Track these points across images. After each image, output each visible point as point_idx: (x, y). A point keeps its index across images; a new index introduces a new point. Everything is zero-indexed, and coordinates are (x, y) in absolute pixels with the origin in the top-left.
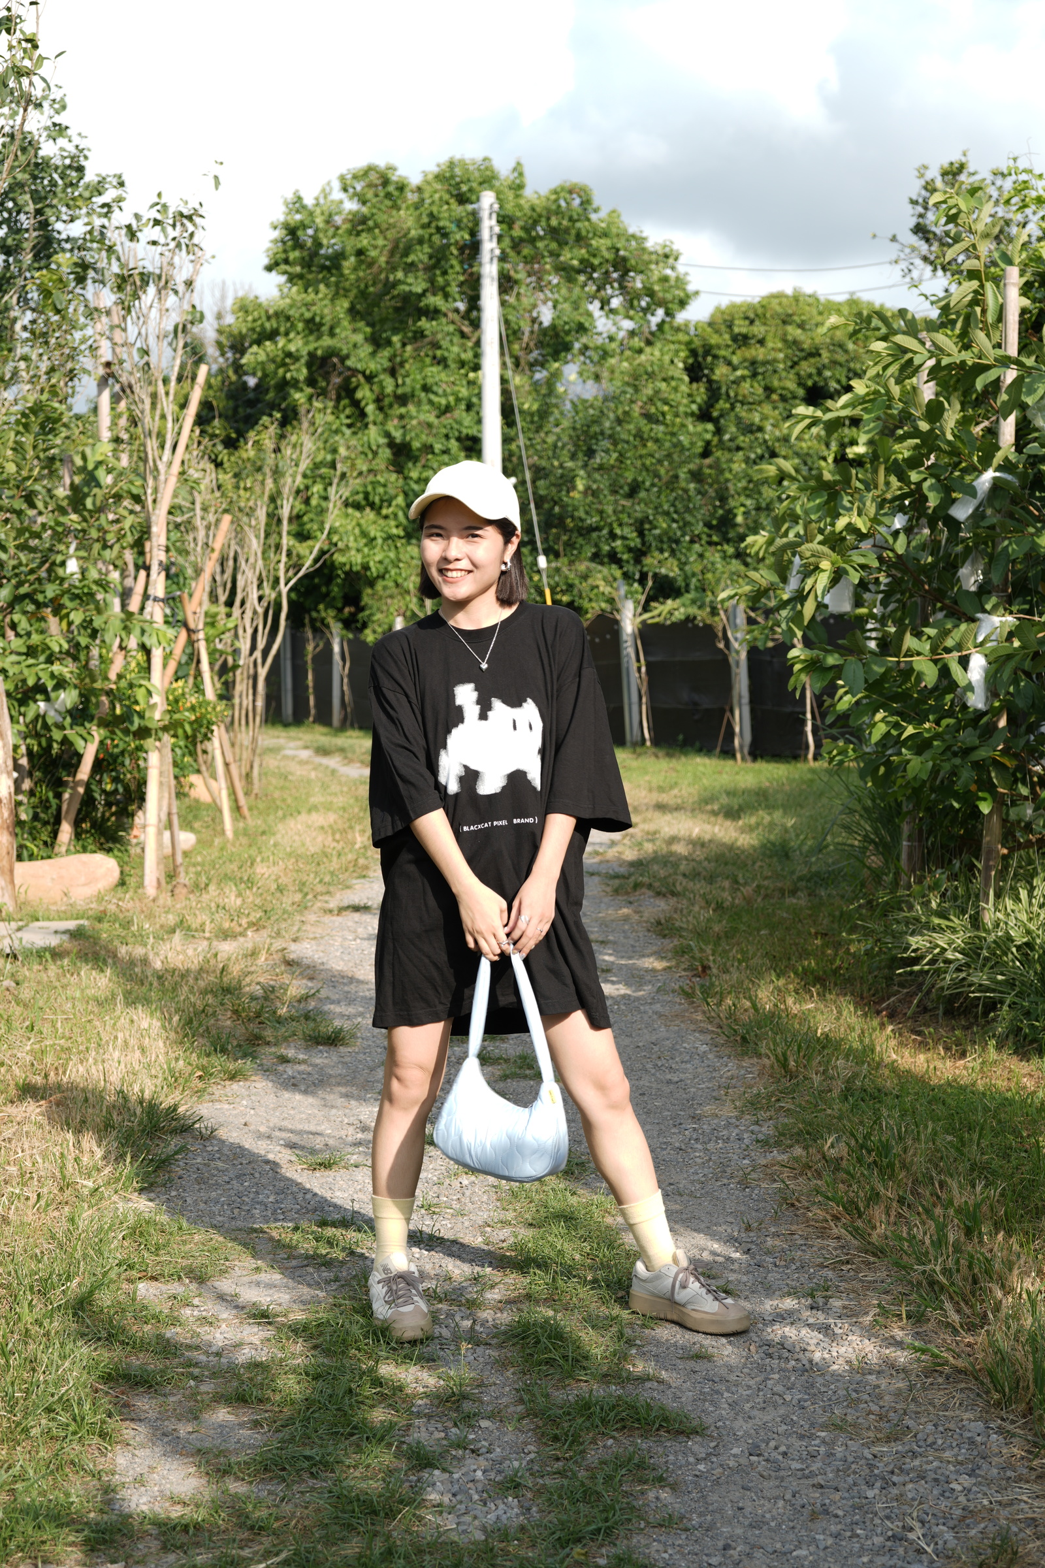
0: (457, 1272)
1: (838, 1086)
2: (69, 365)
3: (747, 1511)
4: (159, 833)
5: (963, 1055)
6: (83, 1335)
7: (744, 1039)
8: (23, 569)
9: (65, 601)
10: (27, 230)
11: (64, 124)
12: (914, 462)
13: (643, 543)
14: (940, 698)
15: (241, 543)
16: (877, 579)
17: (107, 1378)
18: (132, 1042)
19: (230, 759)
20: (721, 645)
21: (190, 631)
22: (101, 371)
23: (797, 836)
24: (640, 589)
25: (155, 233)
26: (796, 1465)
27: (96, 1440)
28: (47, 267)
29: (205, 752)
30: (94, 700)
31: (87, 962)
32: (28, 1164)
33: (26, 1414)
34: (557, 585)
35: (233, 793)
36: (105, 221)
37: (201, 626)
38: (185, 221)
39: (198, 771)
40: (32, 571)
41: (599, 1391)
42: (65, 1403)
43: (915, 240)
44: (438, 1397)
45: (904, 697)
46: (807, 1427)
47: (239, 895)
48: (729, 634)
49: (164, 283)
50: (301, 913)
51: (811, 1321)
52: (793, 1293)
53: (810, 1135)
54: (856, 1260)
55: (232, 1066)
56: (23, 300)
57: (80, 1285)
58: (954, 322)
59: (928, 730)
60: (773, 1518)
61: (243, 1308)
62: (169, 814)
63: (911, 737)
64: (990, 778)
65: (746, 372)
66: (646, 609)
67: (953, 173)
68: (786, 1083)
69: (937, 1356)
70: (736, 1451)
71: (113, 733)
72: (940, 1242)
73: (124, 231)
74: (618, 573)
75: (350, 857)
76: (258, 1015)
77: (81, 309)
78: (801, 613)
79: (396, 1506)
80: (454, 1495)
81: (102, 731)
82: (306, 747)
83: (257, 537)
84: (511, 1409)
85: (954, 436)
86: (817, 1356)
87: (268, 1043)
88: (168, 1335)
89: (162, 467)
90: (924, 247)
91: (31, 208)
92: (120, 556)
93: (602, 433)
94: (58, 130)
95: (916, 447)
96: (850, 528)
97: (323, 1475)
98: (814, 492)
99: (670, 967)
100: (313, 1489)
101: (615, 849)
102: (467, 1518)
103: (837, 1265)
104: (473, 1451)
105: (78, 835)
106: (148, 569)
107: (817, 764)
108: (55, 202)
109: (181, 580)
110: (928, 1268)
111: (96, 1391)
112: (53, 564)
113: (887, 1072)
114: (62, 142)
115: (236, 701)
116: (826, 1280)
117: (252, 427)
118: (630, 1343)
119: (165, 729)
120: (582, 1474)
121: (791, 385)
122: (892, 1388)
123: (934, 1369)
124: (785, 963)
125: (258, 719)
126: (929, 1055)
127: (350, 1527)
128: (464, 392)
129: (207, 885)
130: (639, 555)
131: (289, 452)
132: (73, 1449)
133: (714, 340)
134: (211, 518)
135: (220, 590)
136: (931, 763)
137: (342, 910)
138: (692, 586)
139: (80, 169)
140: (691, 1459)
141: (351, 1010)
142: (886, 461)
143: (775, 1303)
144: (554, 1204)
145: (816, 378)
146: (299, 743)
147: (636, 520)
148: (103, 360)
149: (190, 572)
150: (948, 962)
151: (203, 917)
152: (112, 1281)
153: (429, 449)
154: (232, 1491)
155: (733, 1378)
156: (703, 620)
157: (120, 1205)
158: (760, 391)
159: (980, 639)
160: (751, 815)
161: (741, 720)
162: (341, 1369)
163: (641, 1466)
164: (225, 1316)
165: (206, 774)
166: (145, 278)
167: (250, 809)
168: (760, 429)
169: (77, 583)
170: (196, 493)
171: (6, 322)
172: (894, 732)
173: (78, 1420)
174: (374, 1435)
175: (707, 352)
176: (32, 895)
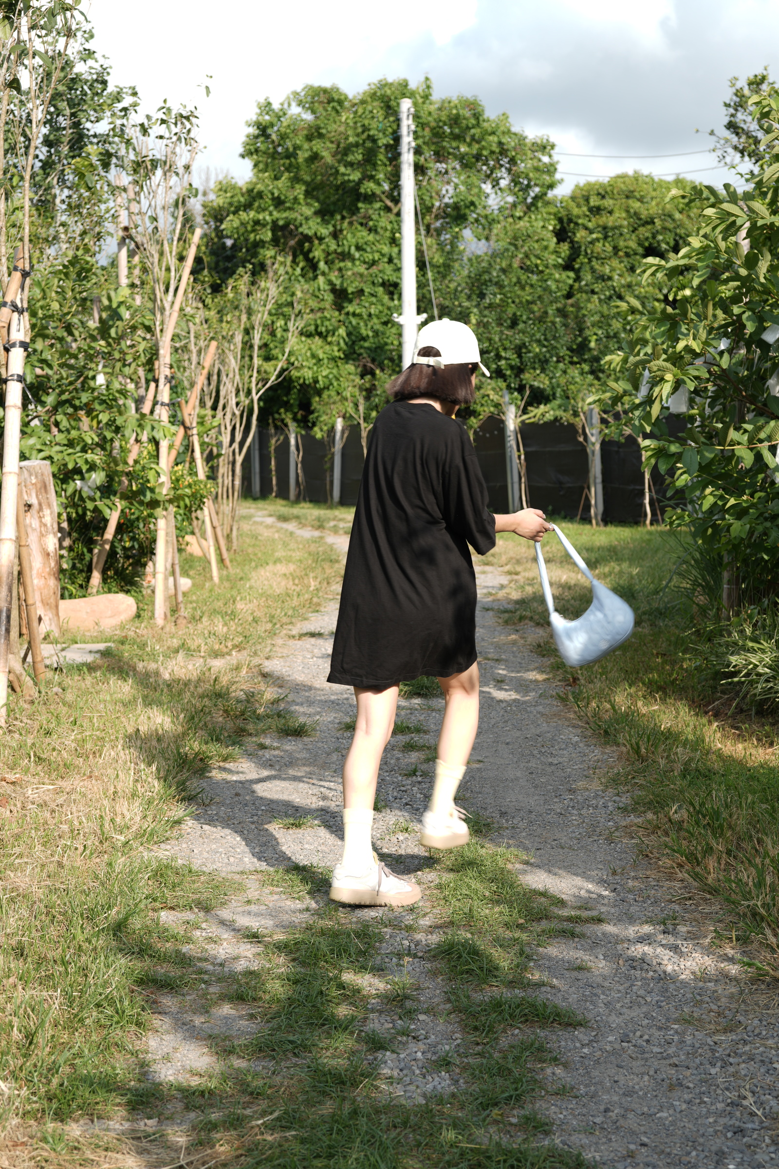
1: (679, 767)
2: (97, 229)
3: (621, 1083)
4: (166, 579)
5: (771, 744)
6: (121, 950)
7: (606, 732)
8: (64, 381)
9: (97, 406)
10: (64, 129)
11: (93, 49)
12: (735, 299)
13: (521, 363)
14: (755, 475)
15: (223, 362)
16: (706, 388)
17: (140, 982)
19: (216, 523)
20: (581, 439)
21: (186, 428)
22: (121, 233)
23: (640, 581)
24: (520, 397)
25: (162, 130)
26: (656, 1049)
27: (134, 1028)
28: (79, 155)
29: (197, 518)
30: (117, 479)
31: (114, 674)
32: (76, 823)
33: (82, 1009)
35: (218, 548)
36: (124, 121)
37: (194, 424)
38: (184, 121)
39: (193, 533)
40: (71, 383)
41: (508, 994)
42: (111, 1001)
43: (728, 134)
44: (387, 997)
45: (726, 476)
46: (663, 1021)
47: (225, 624)
48: (587, 431)
49: (169, 168)
50: (271, 638)
51: (664, 942)
52: (649, 921)
53: (658, 804)
54: (696, 897)
55: (225, 751)
56: (62, 181)
57: (118, 913)
58: (764, 194)
59: (746, 501)
60: (641, 1089)
61: (239, 930)
62: (173, 565)
63: (732, 506)
65: (600, 235)
66: (525, 412)
67: (757, 83)
68: (639, 765)
69: (760, 969)
70: (611, 1038)
71: (132, 504)
72: (760, 884)
73: (138, 128)
74: (503, 385)
75: (307, 596)
76: (243, 713)
77: (106, 188)
78: (649, 413)
79: (358, 1078)
80: (401, 1070)
81: (123, 502)
82: (271, 516)
83: (235, 358)
84: (441, 1007)
85: (765, 278)
86: (669, 968)
87: (251, 735)
88: (184, 950)
89: (167, 306)
90: (734, 139)
91: (68, 112)
92: (135, 372)
93: (490, 281)
94: (88, 54)
95: (738, 288)
96: (688, 349)
97: (303, 1055)
98: (660, 322)
99: (548, 679)
100: (296, 1065)
101: (504, 591)
102: (412, 1088)
103: (682, 901)
104: (414, 1038)
105: (105, 580)
106: (156, 381)
107: (653, 528)
108: (85, 107)
109: (179, 390)
110: (751, 903)
111: (133, 992)
112: (87, 377)
113: (714, 758)
114: (90, 62)
115: (220, 480)
116: (674, 912)
117: (231, 276)
118: (529, 958)
119: (171, 501)
120: (496, 1055)
121: (633, 244)
122: (727, 992)
123: (758, 978)
124: (635, 676)
125: (236, 494)
126: (746, 744)
127: (324, 1093)
128: (386, 250)
129: (201, 617)
130: (519, 371)
131: (258, 295)
132: (117, 1034)
133: (576, 211)
134: (202, 344)
135: (207, 398)
136: (748, 526)
137: (302, 636)
138: (558, 395)
139: (104, 83)
140: (578, 1045)
141: (311, 710)
142: (713, 299)
143: (636, 928)
144: (468, 854)
145: (651, 240)
146: (265, 512)
147: (516, 346)
148: (122, 225)
149: (186, 384)
150: (759, 675)
151: (200, 641)
152: (142, 910)
153: (361, 292)
154: (236, 1066)
155: (606, 984)
156: (567, 421)
157: (145, 854)
158: (610, 249)
160: (605, 565)
161: (595, 495)
162: (314, 977)
163: (540, 1049)
164: (225, 936)
165: (198, 535)
166: (155, 163)
167: (231, 561)
168: (610, 278)
169: (105, 392)
170: (191, 324)
171: (49, 197)
172: (720, 503)
173: (120, 1013)
174: (340, 1026)
175: (570, 221)
176: (71, 625)
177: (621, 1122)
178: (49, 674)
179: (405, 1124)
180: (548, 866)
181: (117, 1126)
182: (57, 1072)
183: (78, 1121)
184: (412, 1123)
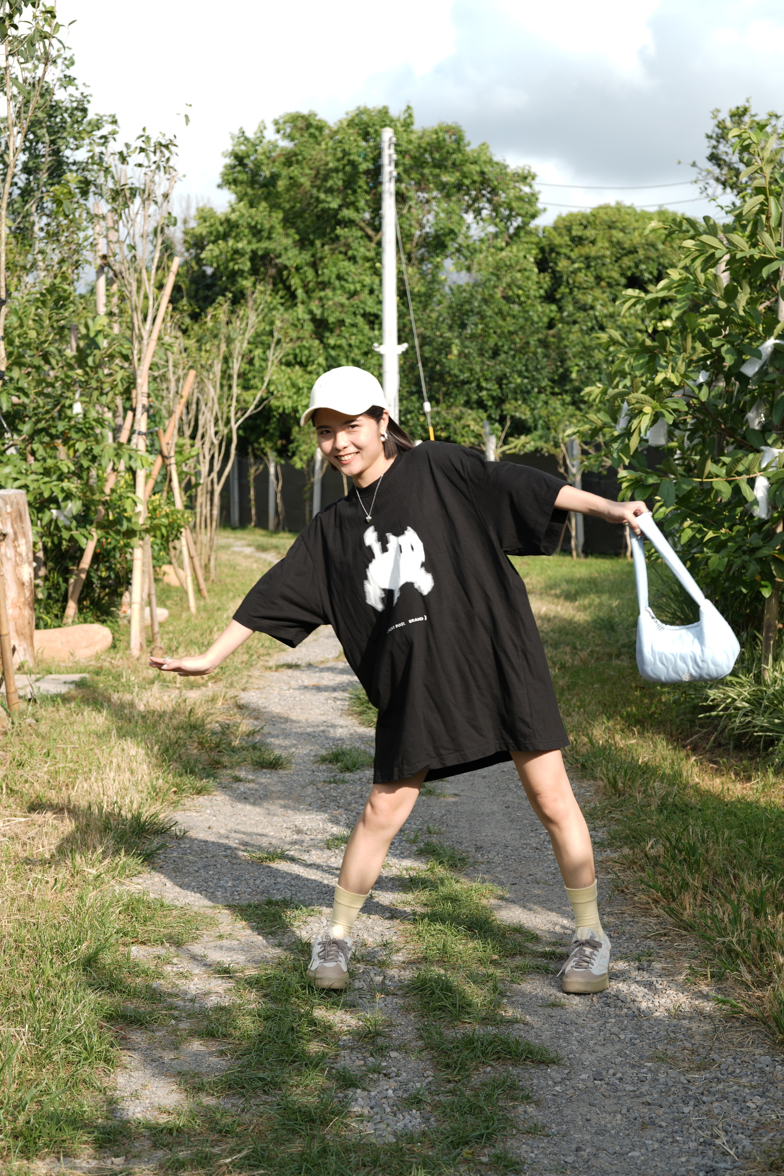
0: (371, 940)
1: (655, 802)
2: (75, 257)
3: (593, 1121)
4: (142, 609)
5: (749, 779)
6: (90, 985)
7: (583, 766)
8: (40, 410)
9: (74, 435)
10: (43, 156)
11: (73, 75)
12: (715, 332)
13: (503, 393)
14: (732, 511)
15: (202, 391)
16: (685, 420)
17: (109, 1018)
18: (123, 765)
19: (193, 553)
20: (562, 470)
21: (164, 458)
22: (99, 262)
23: (620, 613)
24: (500, 428)
25: (141, 158)
26: (629, 1088)
27: (102, 1064)
28: (59, 183)
29: (175, 548)
30: (93, 508)
31: (88, 705)
32: (47, 856)
33: (50, 1044)
34: (438, 424)
35: (196, 578)
36: (103, 149)
37: (172, 454)
38: (163, 149)
39: (170, 563)
40: (47, 412)
41: (479, 1030)
42: (79, 1037)
43: (710, 166)
44: (358, 1034)
45: (705, 509)
46: (637, 1059)
48: (568, 462)
49: (147, 196)
50: (248, 669)
51: (638, 979)
52: (624, 957)
53: (635, 838)
54: (672, 933)
55: (199, 784)
56: (40, 208)
57: (88, 947)
58: (744, 227)
59: (724, 535)
60: (613, 1128)
61: (210, 966)
62: (149, 595)
63: (711, 539)
64: (771, 571)
65: (582, 265)
66: (505, 442)
67: (739, 115)
68: (616, 799)
69: (735, 1006)
70: (583, 1076)
71: (108, 533)
72: (735, 920)
73: (117, 157)
74: (484, 416)
76: (218, 745)
77: (84, 215)
78: (628, 445)
79: (328, 1116)
80: (372, 1108)
81: (99, 532)
82: (249, 545)
83: (214, 387)
84: (413, 1044)
85: (744, 311)
86: (644, 1005)
87: (225, 767)
88: (154, 986)
89: (145, 335)
90: (716, 171)
91: (47, 139)
92: (113, 401)
93: (472, 311)
94: (69, 81)
95: (717, 320)
96: (666, 381)
97: (273, 1092)
98: (638, 355)
100: (265, 1103)
102: (382, 1126)
103: (657, 937)
104: (385, 1075)
105: (80, 610)
106: (134, 410)
108: (65, 135)
109: (157, 419)
110: (726, 940)
111: (101, 1027)
112: (63, 406)
113: (692, 792)
114: (71, 89)
115: (198, 510)
116: (649, 948)
117: (210, 304)
118: (502, 994)
119: (147, 531)
120: (468, 1093)
121: (616, 275)
122: (701, 1030)
123: (732, 1016)
124: (613, 709)
125: (214, 524)
126: (724, 779)
127: (294, 1131)
128: (367, 280)
129: (177, 648)
130: (500, 401)
131: (238, 323)
132: (85, 1071)
133: (558, 241)
134: (180, 372)
135: (185, 427)
136: (726, 559)
137: (279, 667)
138: (539, 426)
139: (84, 110)
140: (550, 1083)
141: (287, 742)
142: (692, 332)
145: (634, 270)
146: (244, 542)
147: (497, 377)
148: (101, 254)
149: (164, 413)
150: (737, 709)
152: (112, 945)
153: (342, 322)
154: (205, 1104)
155: (580, 1021)
156: (548, 452)
157: (117, 888)
158: (592, 279)
159: (764, 465)
160: (585, 597)
161: (576, 526)
162: (286, 1013)
163: (512, 1087)
164: (196, 971)
165: (176, 564)
166: (134, 192)
167: (209, 591)
168: (592, 308)
169: (81, 421)
170: (169, 354)
171: (27, 225)
172: (698, 536)
173: (89, 1049)
174: (311, 1063)
175: (552, 250)
176: (46, 655)
177: (593, 1161)
178: (23, 705)
179: (375, 1162)
180: (523, 901)
181: (84, 1164)
182: (23, 1110)
183: (44, 1159)
184: (382, 1162)
